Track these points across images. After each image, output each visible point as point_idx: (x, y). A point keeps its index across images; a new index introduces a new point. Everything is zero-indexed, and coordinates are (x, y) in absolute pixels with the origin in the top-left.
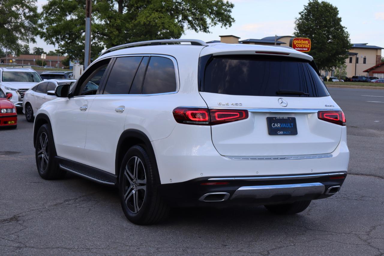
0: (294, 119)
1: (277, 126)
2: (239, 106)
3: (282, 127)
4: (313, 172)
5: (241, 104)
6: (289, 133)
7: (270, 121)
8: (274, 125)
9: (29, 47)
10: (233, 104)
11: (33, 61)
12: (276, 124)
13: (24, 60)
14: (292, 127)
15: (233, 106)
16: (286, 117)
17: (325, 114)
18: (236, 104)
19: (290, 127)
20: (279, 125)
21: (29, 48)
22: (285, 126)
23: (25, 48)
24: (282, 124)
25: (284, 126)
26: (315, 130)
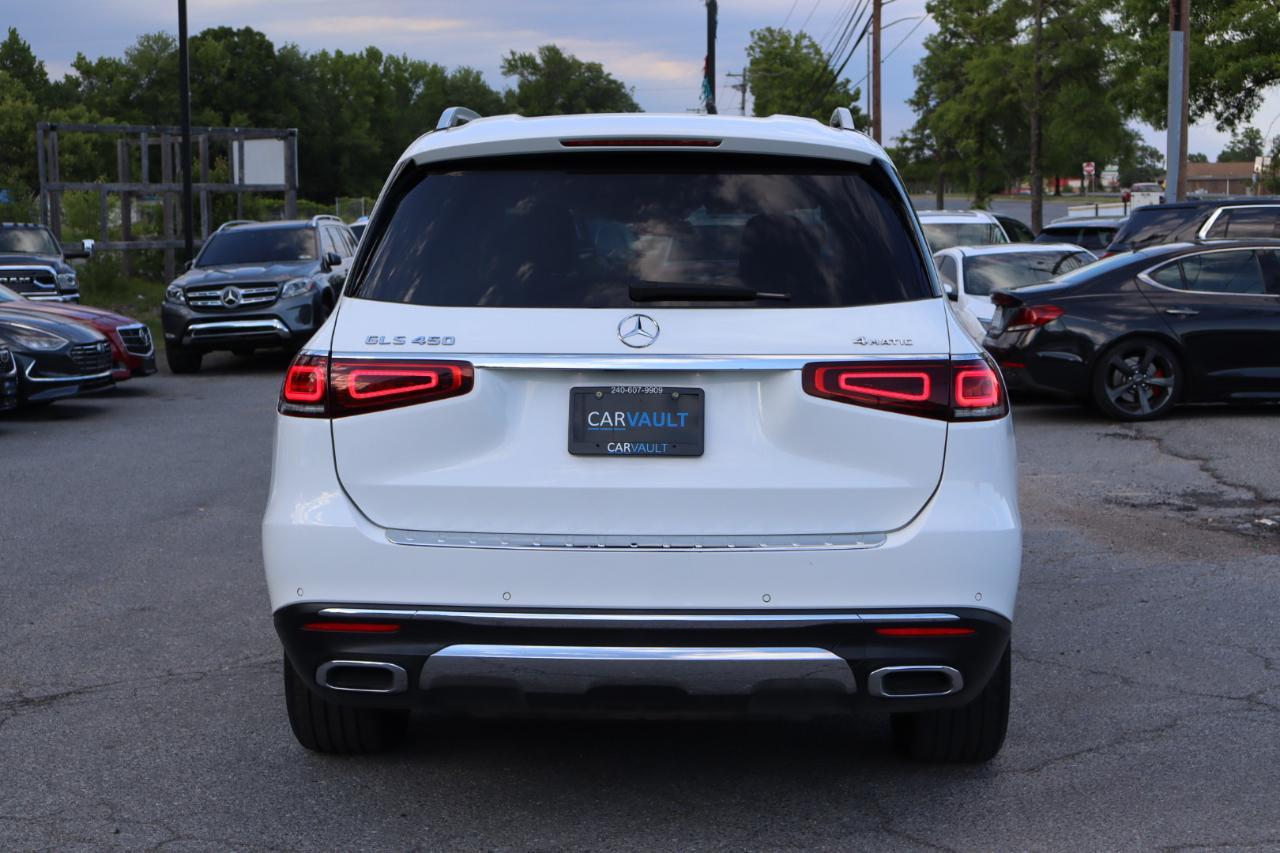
0: (698, 395)
1: (610, 421)
2: (440, 348)
3: (633, 424)
4: (771, 605)
5: (449, 341)
6: (660, 448)
7: (581, 402)
8: (596, 419)
9: (1262, 134)
10: (417, 341)
11: (1251, 180)
12: (607, 413)
13: (1231, 181)
14: (682, 425)
15: (418, 348)
16: (654, 386)
17: (844, 377)
18: (434, 340)
19: (670, 425)
20: (620, 417)
21: (1260, 138)
22: (648, 422)
23: (1247, 141)
24: (637, 414)
25: (641, 421)
26: (795, 437)
